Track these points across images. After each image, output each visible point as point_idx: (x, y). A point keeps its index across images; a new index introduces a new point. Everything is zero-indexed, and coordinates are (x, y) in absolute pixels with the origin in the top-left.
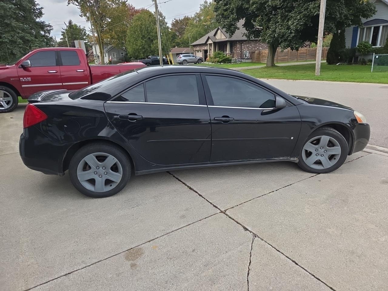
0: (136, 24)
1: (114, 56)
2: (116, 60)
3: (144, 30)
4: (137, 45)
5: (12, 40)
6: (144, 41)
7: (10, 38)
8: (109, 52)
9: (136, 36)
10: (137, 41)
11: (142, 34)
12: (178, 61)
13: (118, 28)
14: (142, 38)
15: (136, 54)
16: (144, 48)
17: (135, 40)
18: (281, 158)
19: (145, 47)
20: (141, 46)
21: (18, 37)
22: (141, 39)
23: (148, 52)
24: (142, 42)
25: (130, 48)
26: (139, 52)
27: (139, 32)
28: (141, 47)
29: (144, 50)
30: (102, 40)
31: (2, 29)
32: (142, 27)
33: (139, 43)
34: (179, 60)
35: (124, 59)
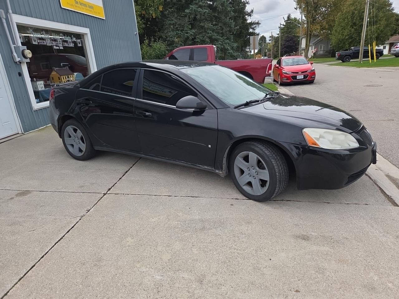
0: (348, 10)
1: (321, 48)
2: (322, 53)
3: (356, 16)
4: (343, 35)
5: (203, 40)
6: (353, 30)
7: (201, 38)
8: (316, 45)
9: (344, 24)
10: (345, 29)
11: (353, 21)
12: (393, 52)
13: (332, 17)
14: (352, 25)
15: (340, 46)
16: (351, 38)
17: (343, 29)
18: (206, 167)
19: (353, 36)
20: (348, 35)
21: (207, 37)
22: (350, 27)
23: (355, 42)
24: (350, 31)
25: (334, 38)
26: (344, 43)
27: (349, 19)
28: (347, 37)
29: (350, 40)
30: (310, 32)
31: (198, 31)
32: (354, 13)
33: (346, 32)
34: (395, 51)
35: (331, 52)
